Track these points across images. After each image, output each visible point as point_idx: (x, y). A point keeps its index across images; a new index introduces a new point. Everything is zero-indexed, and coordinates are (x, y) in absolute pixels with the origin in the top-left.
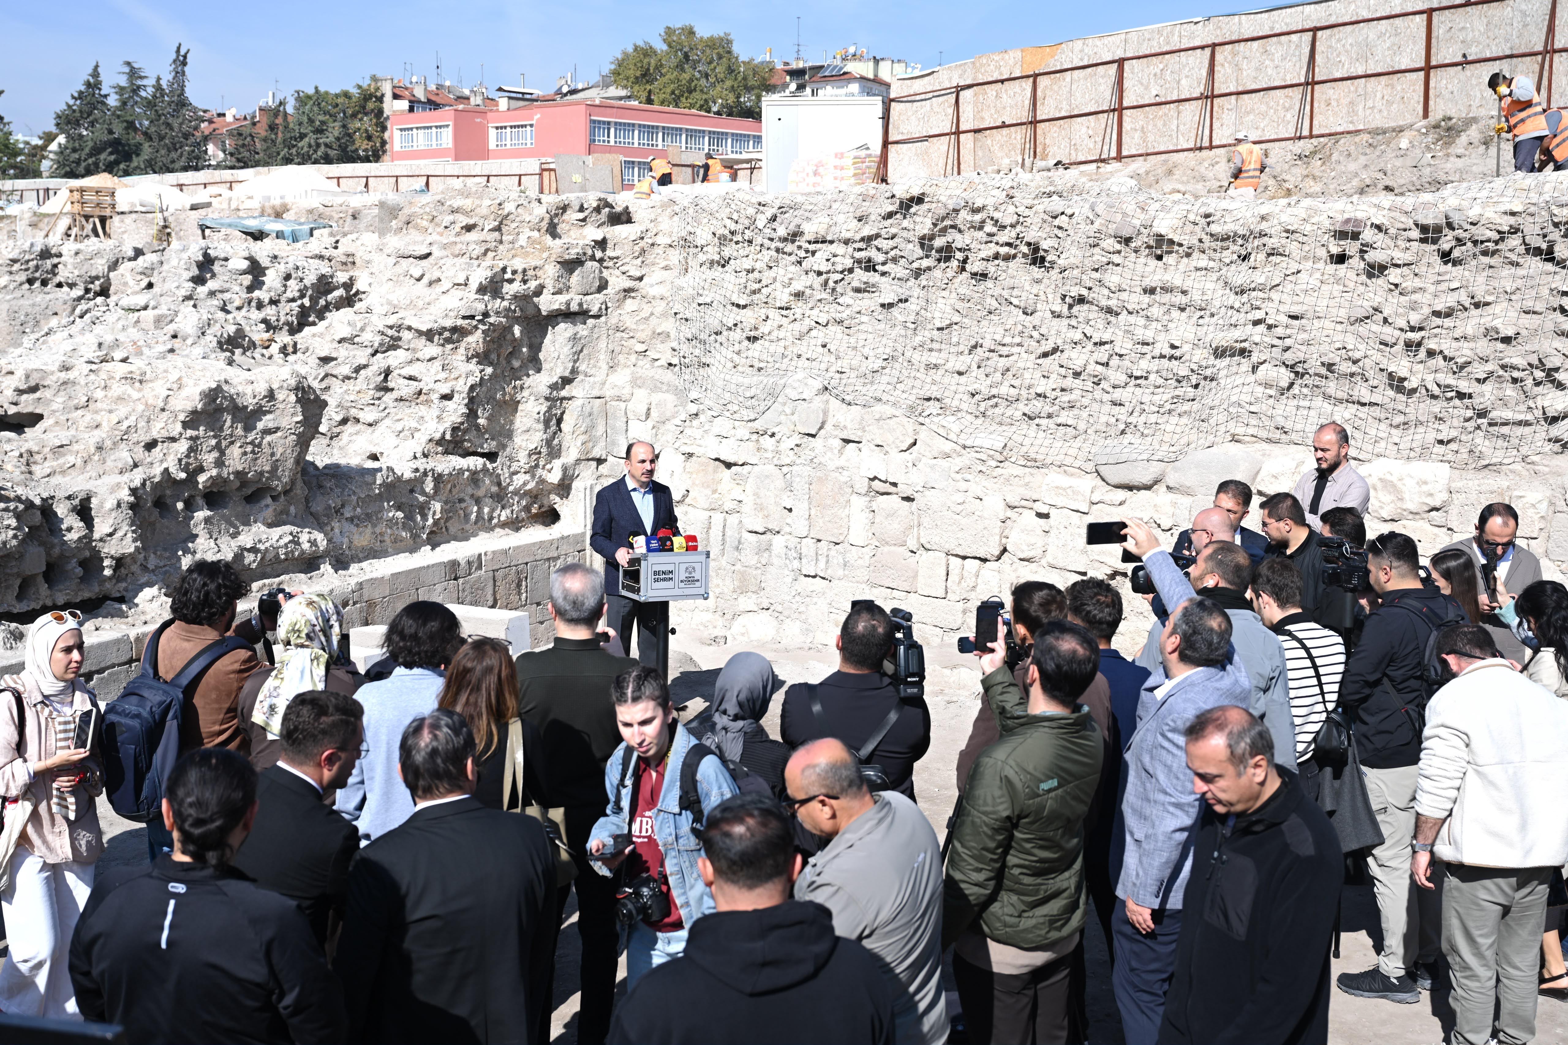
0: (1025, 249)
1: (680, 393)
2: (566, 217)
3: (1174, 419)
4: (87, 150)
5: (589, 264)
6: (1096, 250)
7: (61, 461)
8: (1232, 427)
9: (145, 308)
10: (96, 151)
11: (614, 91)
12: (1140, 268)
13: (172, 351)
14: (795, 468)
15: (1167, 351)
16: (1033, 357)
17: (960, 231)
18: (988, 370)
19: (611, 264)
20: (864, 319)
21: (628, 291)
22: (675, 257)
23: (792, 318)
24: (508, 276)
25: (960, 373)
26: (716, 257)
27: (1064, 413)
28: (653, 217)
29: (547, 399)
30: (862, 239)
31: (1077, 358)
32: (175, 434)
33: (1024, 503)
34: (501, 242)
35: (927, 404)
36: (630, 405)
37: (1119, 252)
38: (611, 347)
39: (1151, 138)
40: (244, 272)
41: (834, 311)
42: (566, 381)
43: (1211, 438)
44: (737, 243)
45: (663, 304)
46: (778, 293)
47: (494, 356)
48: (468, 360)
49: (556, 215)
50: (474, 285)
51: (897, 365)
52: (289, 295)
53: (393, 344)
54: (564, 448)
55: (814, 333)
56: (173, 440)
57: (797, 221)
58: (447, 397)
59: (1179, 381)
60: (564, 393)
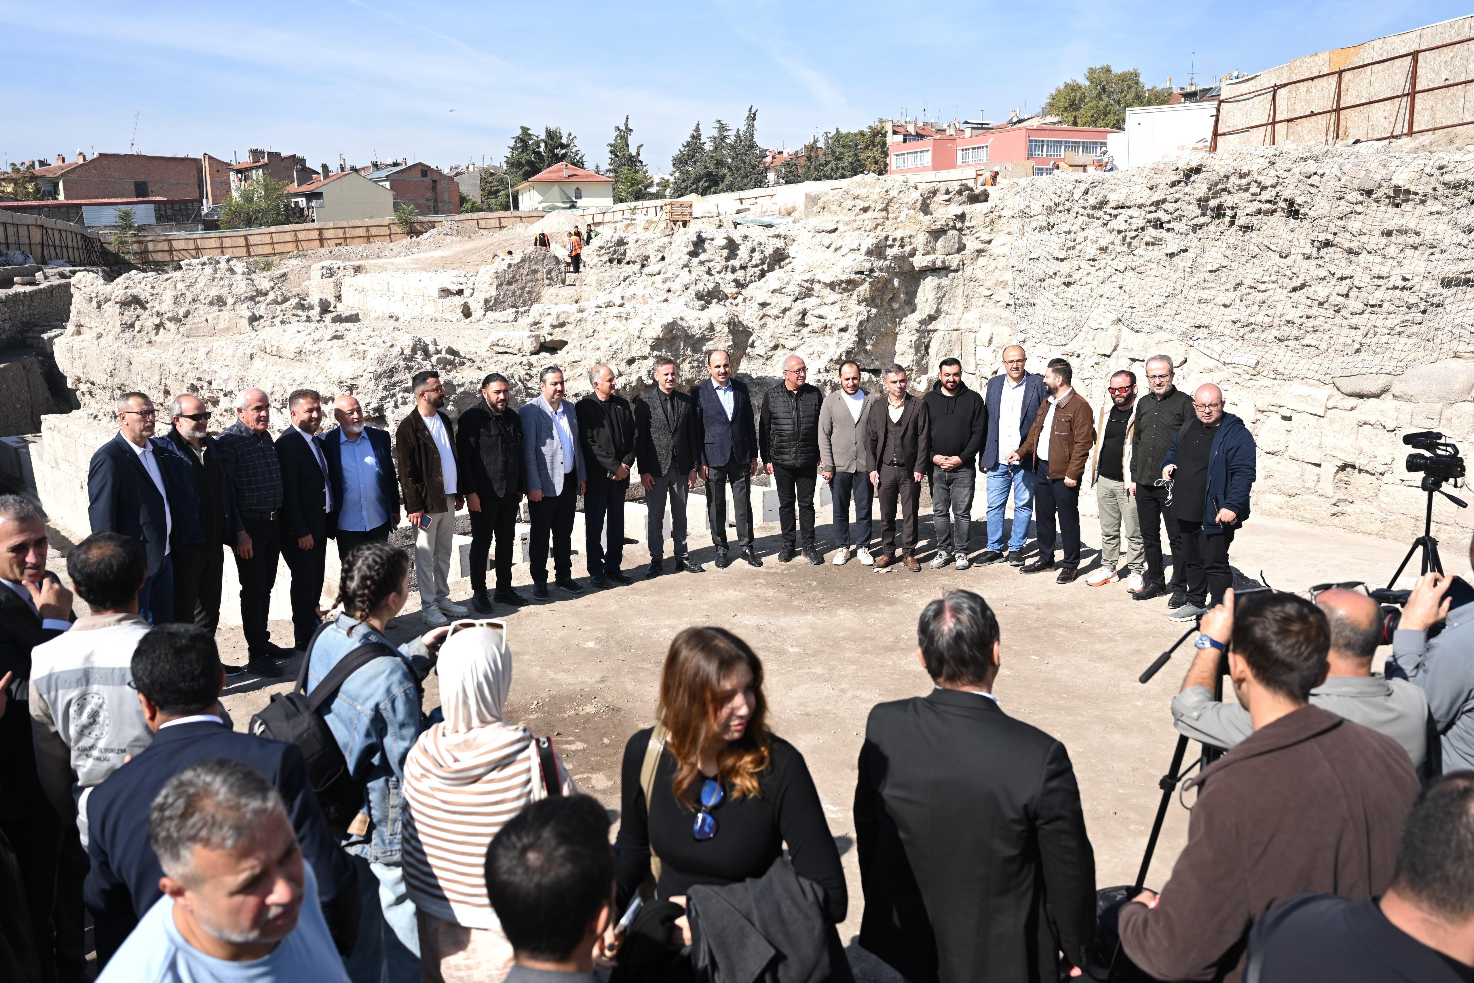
0: (1284, 205)
1: (1013, 325)
2: (936, 199)
3: (1403, 340)
4: (691, 180)
5: (950, 232)
6: (1343, 202)
7: (575, 371)
8: (1454, 345)
9: (659, 273)
10: (697, 180)
11: (1050, 119)
12: (1379, 215)
13: (666, 300)
14: (1094, 381)
15: (1400, 283)
16: (1286, 291)
17: (1230, 192)
18: (1247, 303)
19: (968, 232)
20: (1153, 266)
21: (980, 251)
22: (1016, 224)
23: (1098, 267)
24: (889, 242)
25: (1225, 306)
26: (1045, 224)
27: (1309, 336)
28: (1001, 196)
29: (917, 331)
30: (1152, 204)
31: (1321, 291)
32: (646, 354)
33: (1271, 408)
34: (887, 219)
35: (1197, 330)
36: (978, 335)
37: (1361, 203)
38: (966, 293)
39: (1439, 115)
40: (724, 248)
41: (1131, 261)
42: (932, 318)
43: (1435, 355)
44: (1059, 212)
45: (1005, 259)
46: (1088, 250)
47: (878, 301)
48: (859, 303)
49: (929, 198)
50: (863, 250)
51: (1176, 301)
52: (754, 262)
53: (808, 293)
54: (930, 366)
55: (1114, 278)
56: (645, 358)
57: (1104, 193)
58: (843, 330)
59: (1410, 308)
60: (930, 327)
